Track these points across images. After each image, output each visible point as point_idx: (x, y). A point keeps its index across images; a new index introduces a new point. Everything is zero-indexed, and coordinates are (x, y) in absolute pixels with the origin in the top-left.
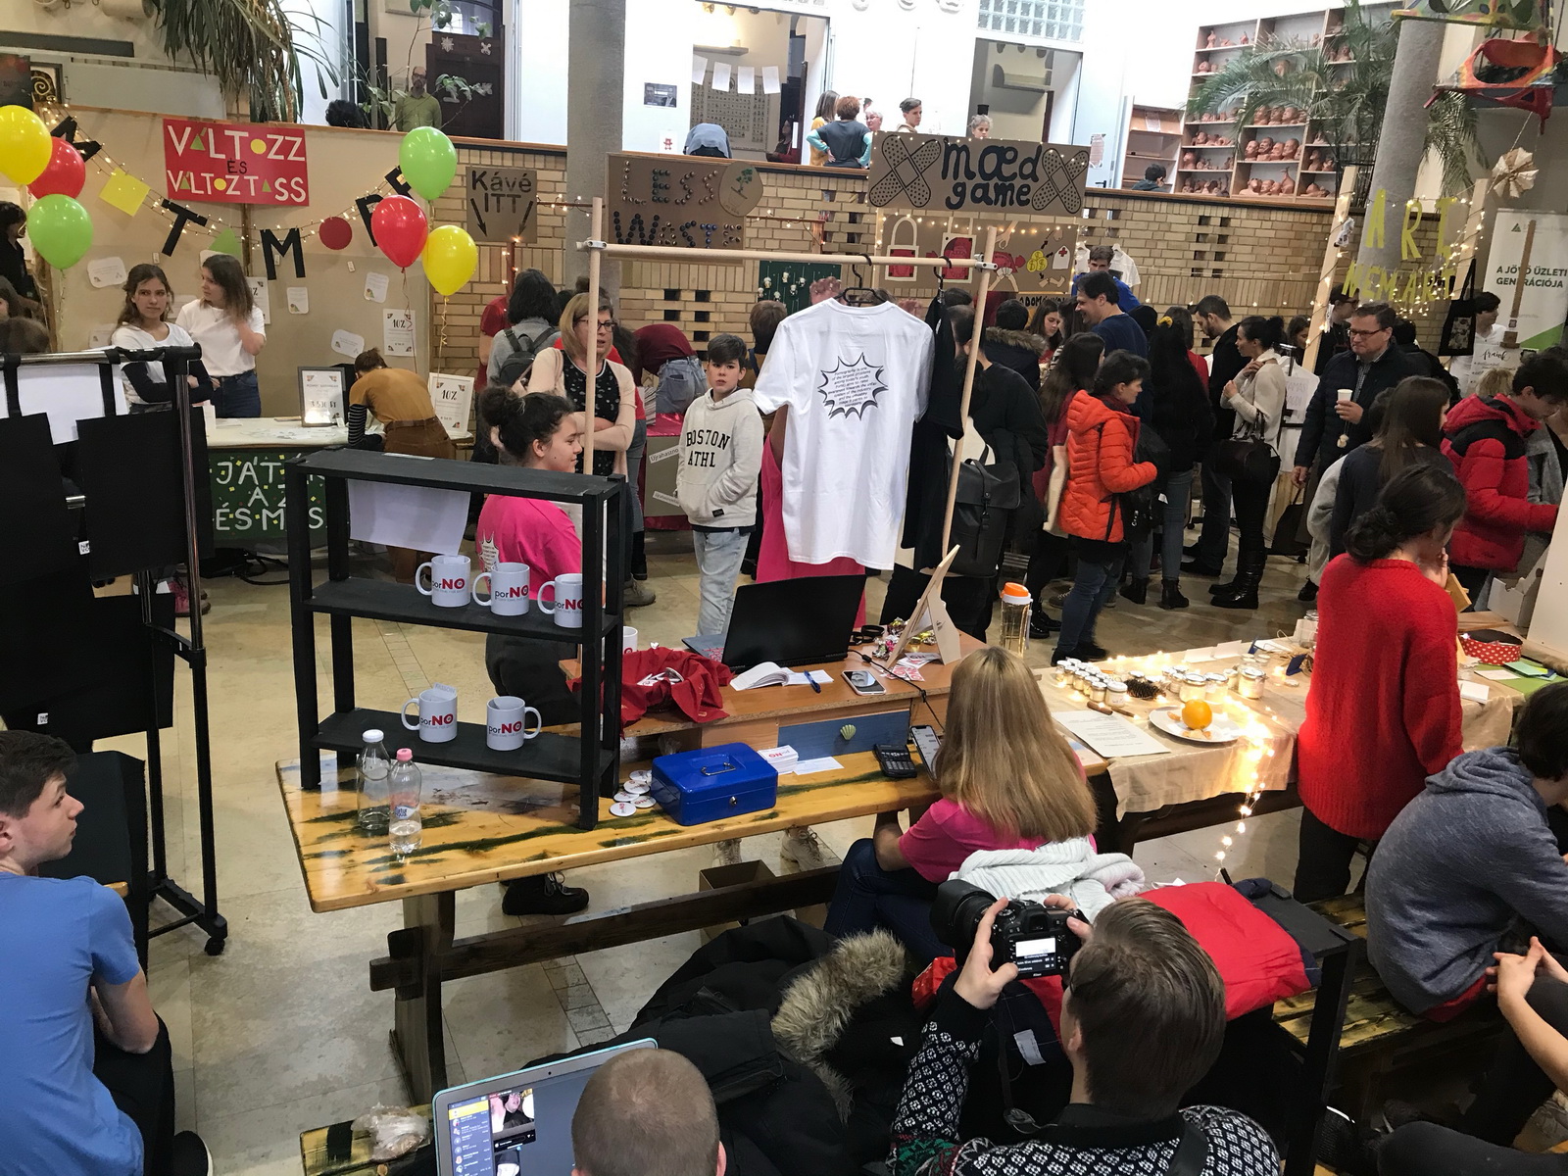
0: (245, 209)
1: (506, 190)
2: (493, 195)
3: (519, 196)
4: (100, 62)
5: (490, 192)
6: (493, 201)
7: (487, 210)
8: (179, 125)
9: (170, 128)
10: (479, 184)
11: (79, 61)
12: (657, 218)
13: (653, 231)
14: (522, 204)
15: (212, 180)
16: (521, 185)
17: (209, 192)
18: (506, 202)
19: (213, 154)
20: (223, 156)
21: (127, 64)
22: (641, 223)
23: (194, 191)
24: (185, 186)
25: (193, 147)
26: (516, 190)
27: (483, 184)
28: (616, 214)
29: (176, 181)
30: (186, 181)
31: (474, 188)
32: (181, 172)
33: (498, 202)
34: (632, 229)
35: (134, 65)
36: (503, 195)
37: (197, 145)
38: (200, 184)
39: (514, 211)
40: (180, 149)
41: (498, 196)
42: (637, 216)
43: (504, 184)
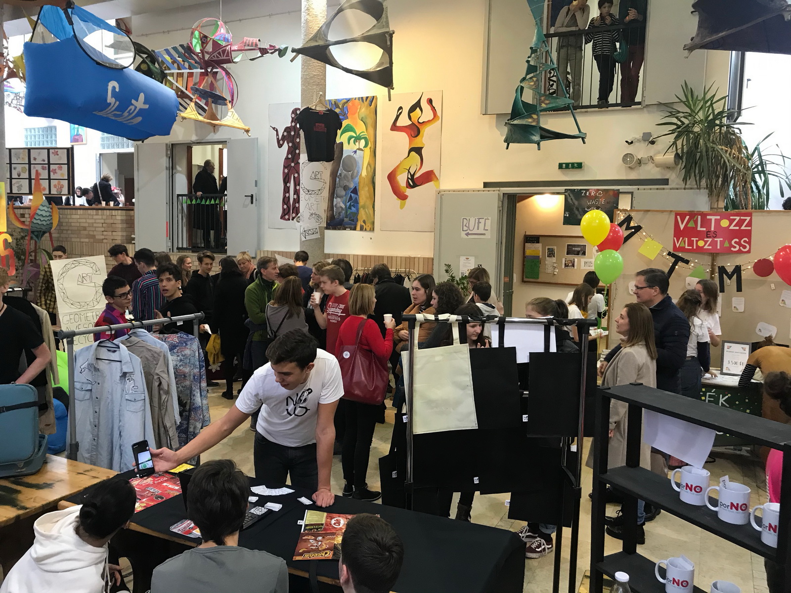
0: (714, 255)
4: (651, 189)
8: (683, 216)
9: (678, 217)
11: (641, 189)
15: (697, 241)
17: (695, 248)
19: (699, 228)
20: (704, 229)
21: (664, 189)
23: (686, 247)
24: (682, 245)
25: (689, 225)
29: (678, 243)
30: (683, 243)
32: (681, 238)
35: (667, 189)
37: (691, 224)
38: (691, 243)
40: (682, 227)
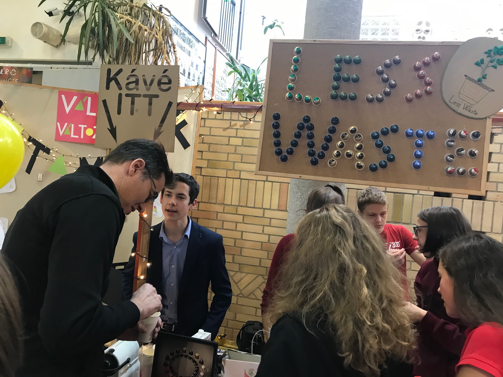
1: (142, 89)
2: (127, 95)
3: (157, 96)
5: (124, 91)
6: (127, 101)
7: (119, 112)
8: (69, 94)
9: (63, 96)
10: (113, 83)
11: (54, 68)
12: (335, 121)
13: (328, 140)
14: (159, 106)
15: (85, 129)
16: (160, 83)
17: (82, 137)
18: (142, 103)
19: (88, 113)
20: (95, 114)
22: (311, 128)
23: (72, 136)
24: (67, 133)
25: (77, 108)
26: (154, 90)
27: (118, 83)
28: (277, 117)
29: (62, 130)
30: (68, 130)
31: (108, 88)
32: (66, 124)
33: (133, 103)
34: (298, 136)
36: (139, 96)
37: (80, 107)
38: (77, 131)
39: (150, 114)
40: (68, 110)
41: (133, 97)
42: (307, 119)
43: (141, 82)
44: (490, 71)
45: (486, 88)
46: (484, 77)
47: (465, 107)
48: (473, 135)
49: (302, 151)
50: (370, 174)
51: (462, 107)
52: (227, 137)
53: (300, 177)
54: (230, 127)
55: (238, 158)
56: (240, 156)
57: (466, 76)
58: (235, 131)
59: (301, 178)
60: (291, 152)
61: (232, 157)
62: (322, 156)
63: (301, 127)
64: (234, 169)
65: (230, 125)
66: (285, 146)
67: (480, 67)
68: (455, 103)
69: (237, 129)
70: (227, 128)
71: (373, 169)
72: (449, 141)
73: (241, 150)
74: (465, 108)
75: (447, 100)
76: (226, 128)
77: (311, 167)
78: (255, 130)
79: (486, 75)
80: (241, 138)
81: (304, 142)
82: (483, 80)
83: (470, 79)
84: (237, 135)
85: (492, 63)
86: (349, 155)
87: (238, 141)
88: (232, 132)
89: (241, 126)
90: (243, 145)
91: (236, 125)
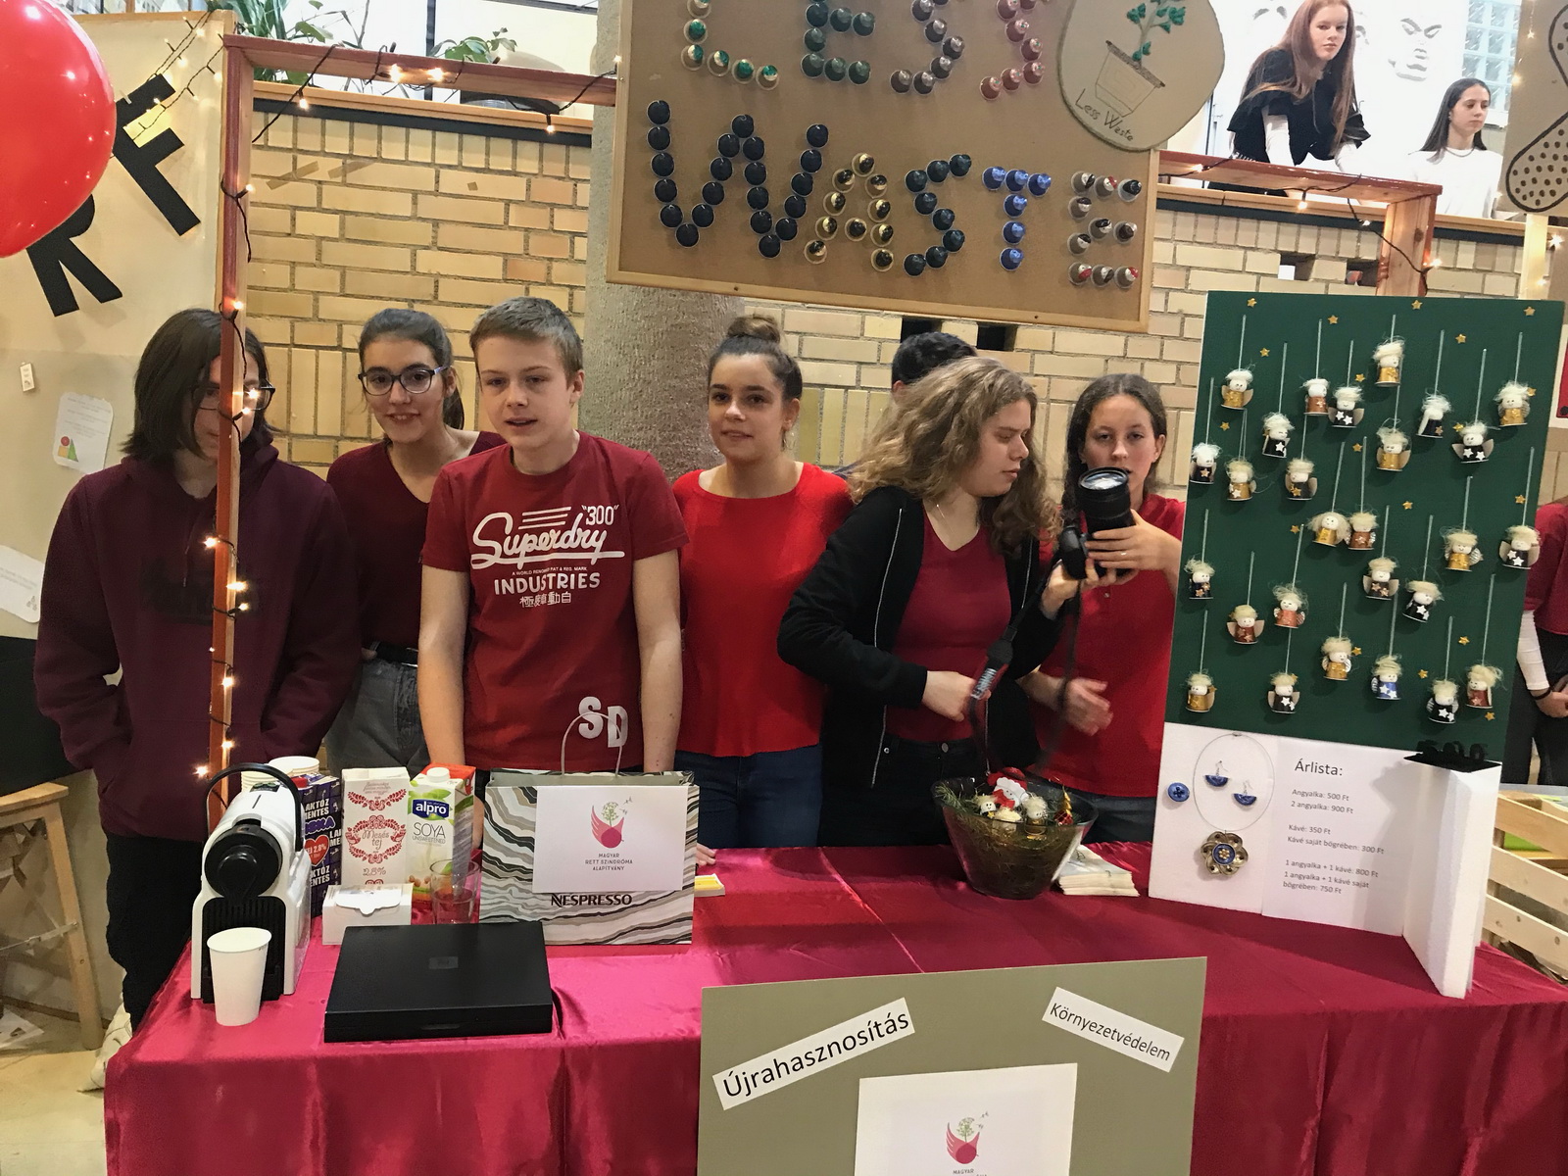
12: (818, 137)
13: (802, 186)
22: (756, 151)
28: (659, 114)
34: (720, 172)
42: (743, 127)
44: (1156, 36)
45: (1150, 77)
46: (1146, 52)
47: (1109, 120)
48: (1126, 187)
49: (734, 213)
50: (907, 280)
51: (1102, 119)
52: (284, 207)
53: (736, 289)
54: (296, 175)
55: (329, 280)
56: (337, 274)
57: (1109, 43)
58: (314, 188)
59: (739, 292)
60: (703, 218)
61: (307, 278)
62: (787, 232)
63: (727, 148)
64: (316, 318)
65: (295, 167)
66: (688, 200)
67: (1136, 26)
68: (1088, 108)
69: (320, 182)
70: (285, 179)
71: (912, 268)
72: (1078, 201)
73: (337, 253)
74: (1110, 123)
75: (1072, 102)
76: (278, 178)
77: (762, 261)
78: (384, 189)
79: (1149, 45)
80: (336, 212)
81: (737, 191)
82: (1144, 57)
83: (1117, 52)
84: (320, 202)
85: (1161, 16)
86: (856, 230)
87: (329, 225)
88: (303, 193)
89: (332, 173)
90: (343, 238)
91: (312, 168)
